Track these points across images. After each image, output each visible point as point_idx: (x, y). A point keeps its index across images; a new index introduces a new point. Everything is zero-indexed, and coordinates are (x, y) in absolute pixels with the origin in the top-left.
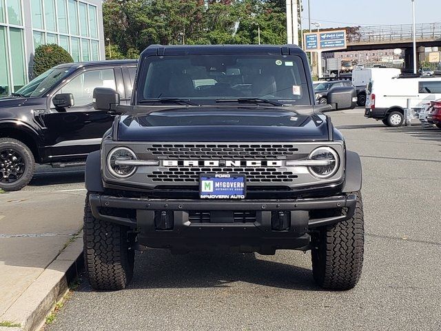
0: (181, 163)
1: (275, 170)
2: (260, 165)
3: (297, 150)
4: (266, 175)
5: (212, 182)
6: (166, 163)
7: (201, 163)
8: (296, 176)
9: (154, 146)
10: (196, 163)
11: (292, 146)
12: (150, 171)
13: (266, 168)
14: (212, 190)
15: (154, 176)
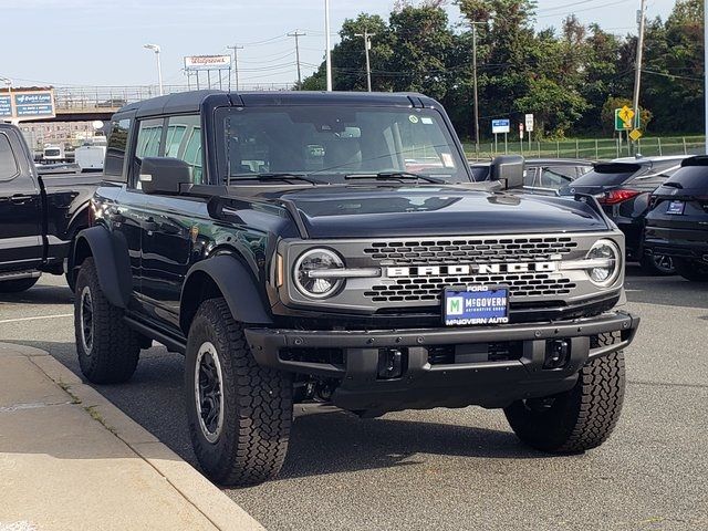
0: (414, 271)
1: (546, 276)
2: (527, 270)
3: (575, 245)
4: (535, 285)
5: (461, 299)
6: (392, 272)
7: (444, 270)
8: (573, 285)
9: (374, 245)
10: (436, 270)
11: (569, 239)
12: (368, 285)
13: (534, 275)
14: (461, 312)
15: (375, 293)
